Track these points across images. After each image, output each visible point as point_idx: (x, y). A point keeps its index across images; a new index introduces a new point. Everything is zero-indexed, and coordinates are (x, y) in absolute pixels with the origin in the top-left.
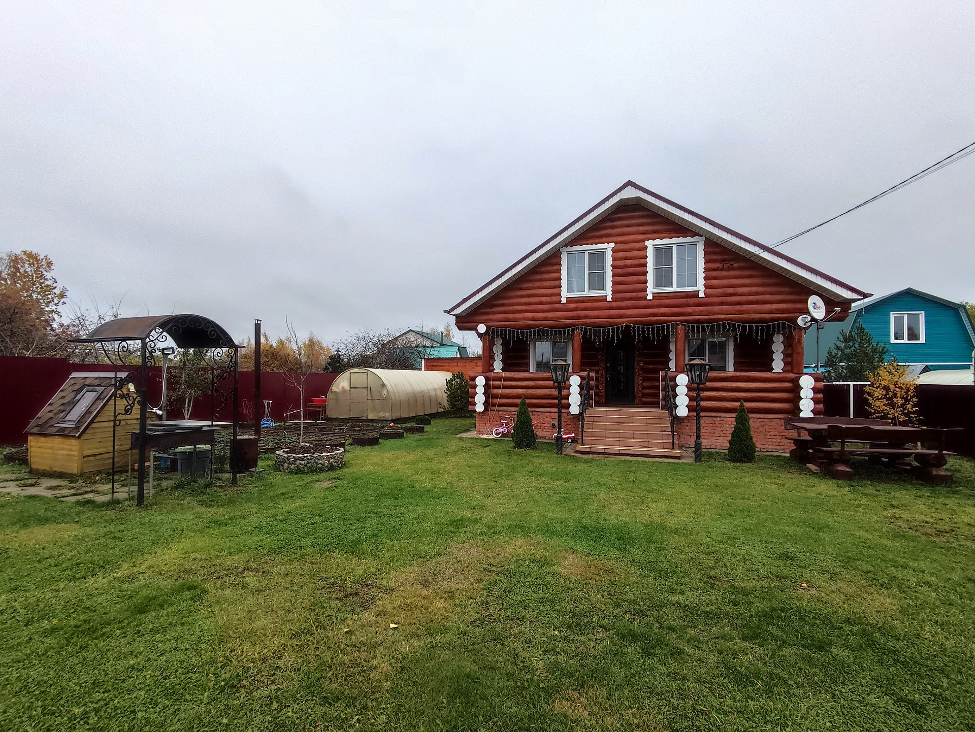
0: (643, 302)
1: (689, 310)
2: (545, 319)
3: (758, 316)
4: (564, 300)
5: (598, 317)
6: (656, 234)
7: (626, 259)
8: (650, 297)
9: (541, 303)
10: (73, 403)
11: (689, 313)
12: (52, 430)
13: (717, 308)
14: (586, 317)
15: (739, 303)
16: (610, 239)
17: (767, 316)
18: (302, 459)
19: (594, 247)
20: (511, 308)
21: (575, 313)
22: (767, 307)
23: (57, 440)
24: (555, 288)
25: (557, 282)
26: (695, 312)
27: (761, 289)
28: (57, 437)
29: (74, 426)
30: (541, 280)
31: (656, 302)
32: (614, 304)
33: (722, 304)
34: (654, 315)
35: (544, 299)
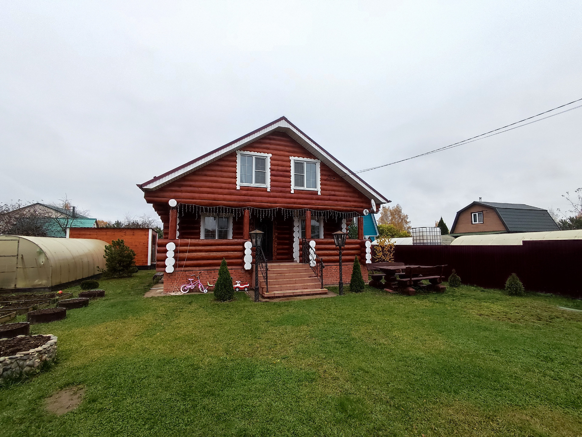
0: (288, 195)
1: (313, 202)
2: (224, 200)
3: (345, 208)
4: (238, 188)
5: (262, 202)
6: (295, 154)
7: (278, 165)
8: (292, 192)
9: (221, 188)
11: (313, 204)
13: (327, 202)
14: (254, 201)
15: (337, 200)
16: (269, 151)
17: (349, 208)
19: (259, 154)
20: (196, 189)
21: (246, 198)
22: (348, 203)
24: (232, 178)
25: (234, 174)
26: (316, 203)
27: (346, 194)
30: (221, 171)
31: (296, 195)
32: (272, 194)
33: (329, 200)
34: (295, 203)
35: (224, 185)
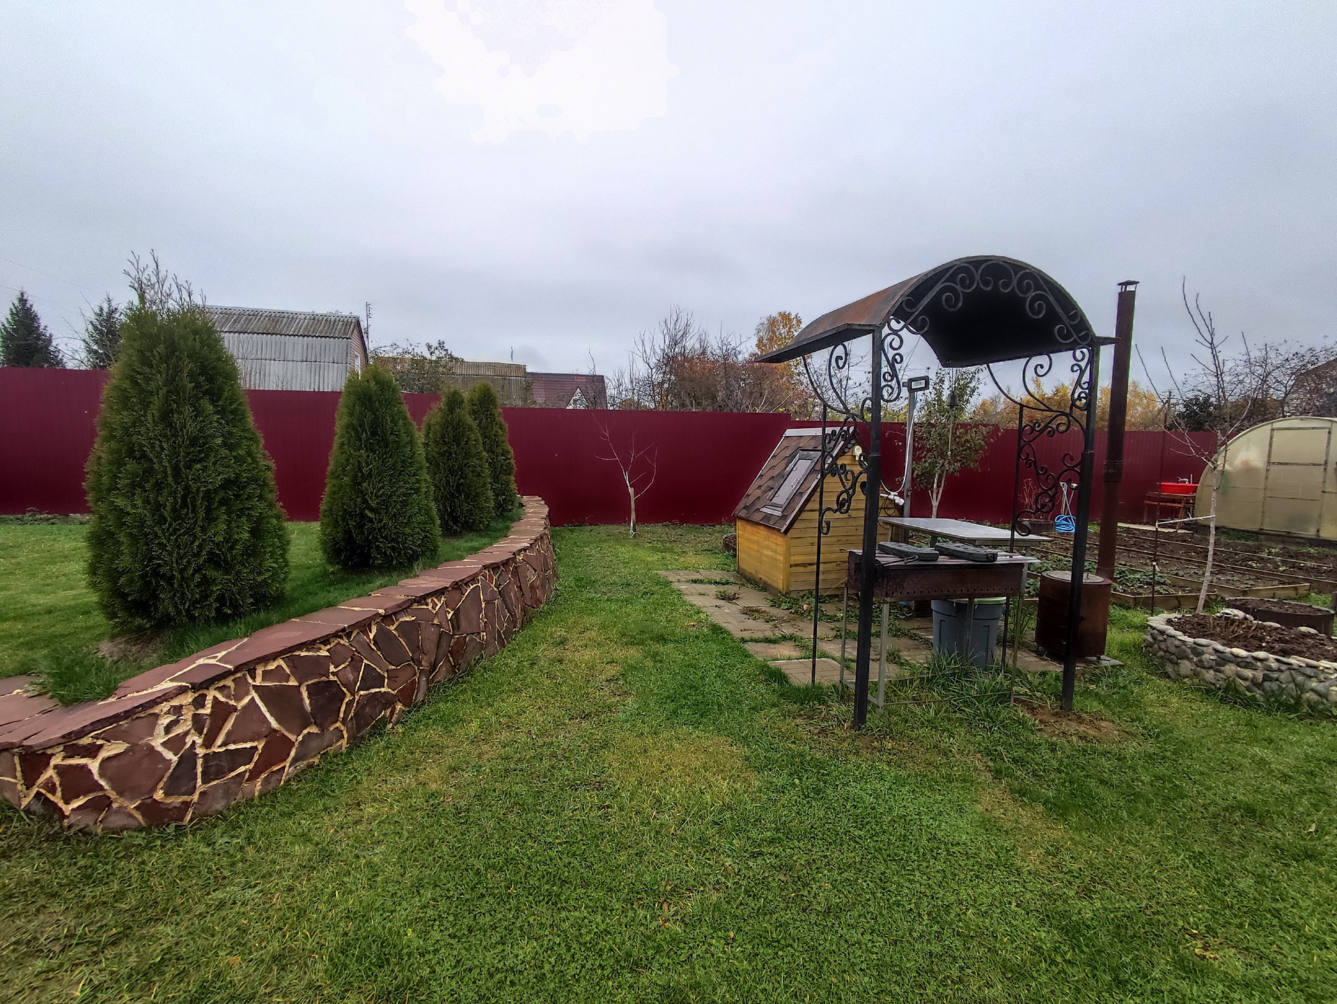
10: (784, 477)
12: (757, 517)
18: (1246, 664)
23: (762, 532)
28: (762, 528)
29: (779, 514)
